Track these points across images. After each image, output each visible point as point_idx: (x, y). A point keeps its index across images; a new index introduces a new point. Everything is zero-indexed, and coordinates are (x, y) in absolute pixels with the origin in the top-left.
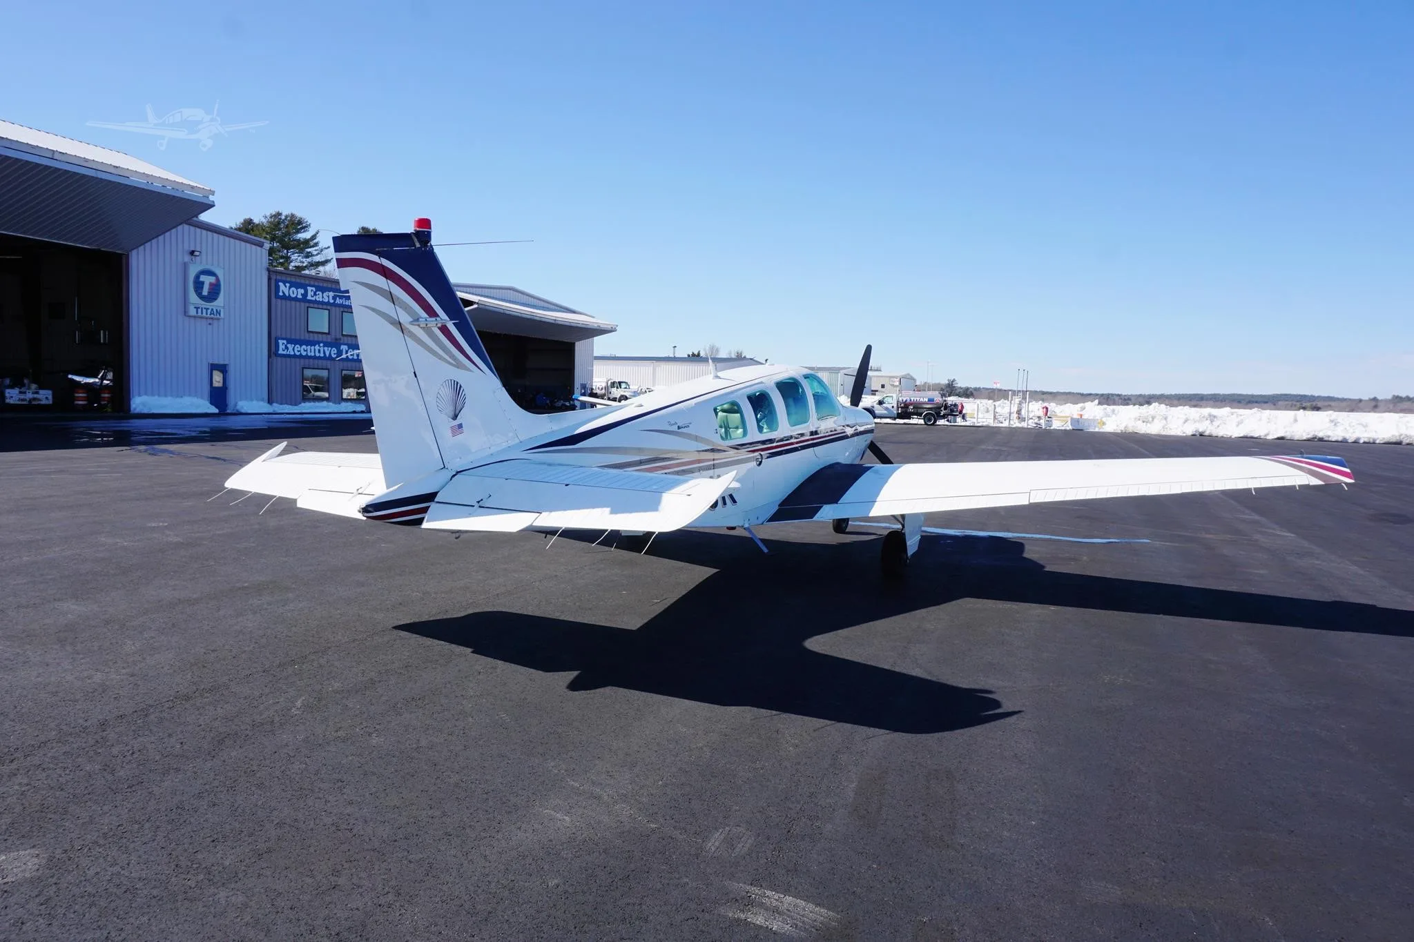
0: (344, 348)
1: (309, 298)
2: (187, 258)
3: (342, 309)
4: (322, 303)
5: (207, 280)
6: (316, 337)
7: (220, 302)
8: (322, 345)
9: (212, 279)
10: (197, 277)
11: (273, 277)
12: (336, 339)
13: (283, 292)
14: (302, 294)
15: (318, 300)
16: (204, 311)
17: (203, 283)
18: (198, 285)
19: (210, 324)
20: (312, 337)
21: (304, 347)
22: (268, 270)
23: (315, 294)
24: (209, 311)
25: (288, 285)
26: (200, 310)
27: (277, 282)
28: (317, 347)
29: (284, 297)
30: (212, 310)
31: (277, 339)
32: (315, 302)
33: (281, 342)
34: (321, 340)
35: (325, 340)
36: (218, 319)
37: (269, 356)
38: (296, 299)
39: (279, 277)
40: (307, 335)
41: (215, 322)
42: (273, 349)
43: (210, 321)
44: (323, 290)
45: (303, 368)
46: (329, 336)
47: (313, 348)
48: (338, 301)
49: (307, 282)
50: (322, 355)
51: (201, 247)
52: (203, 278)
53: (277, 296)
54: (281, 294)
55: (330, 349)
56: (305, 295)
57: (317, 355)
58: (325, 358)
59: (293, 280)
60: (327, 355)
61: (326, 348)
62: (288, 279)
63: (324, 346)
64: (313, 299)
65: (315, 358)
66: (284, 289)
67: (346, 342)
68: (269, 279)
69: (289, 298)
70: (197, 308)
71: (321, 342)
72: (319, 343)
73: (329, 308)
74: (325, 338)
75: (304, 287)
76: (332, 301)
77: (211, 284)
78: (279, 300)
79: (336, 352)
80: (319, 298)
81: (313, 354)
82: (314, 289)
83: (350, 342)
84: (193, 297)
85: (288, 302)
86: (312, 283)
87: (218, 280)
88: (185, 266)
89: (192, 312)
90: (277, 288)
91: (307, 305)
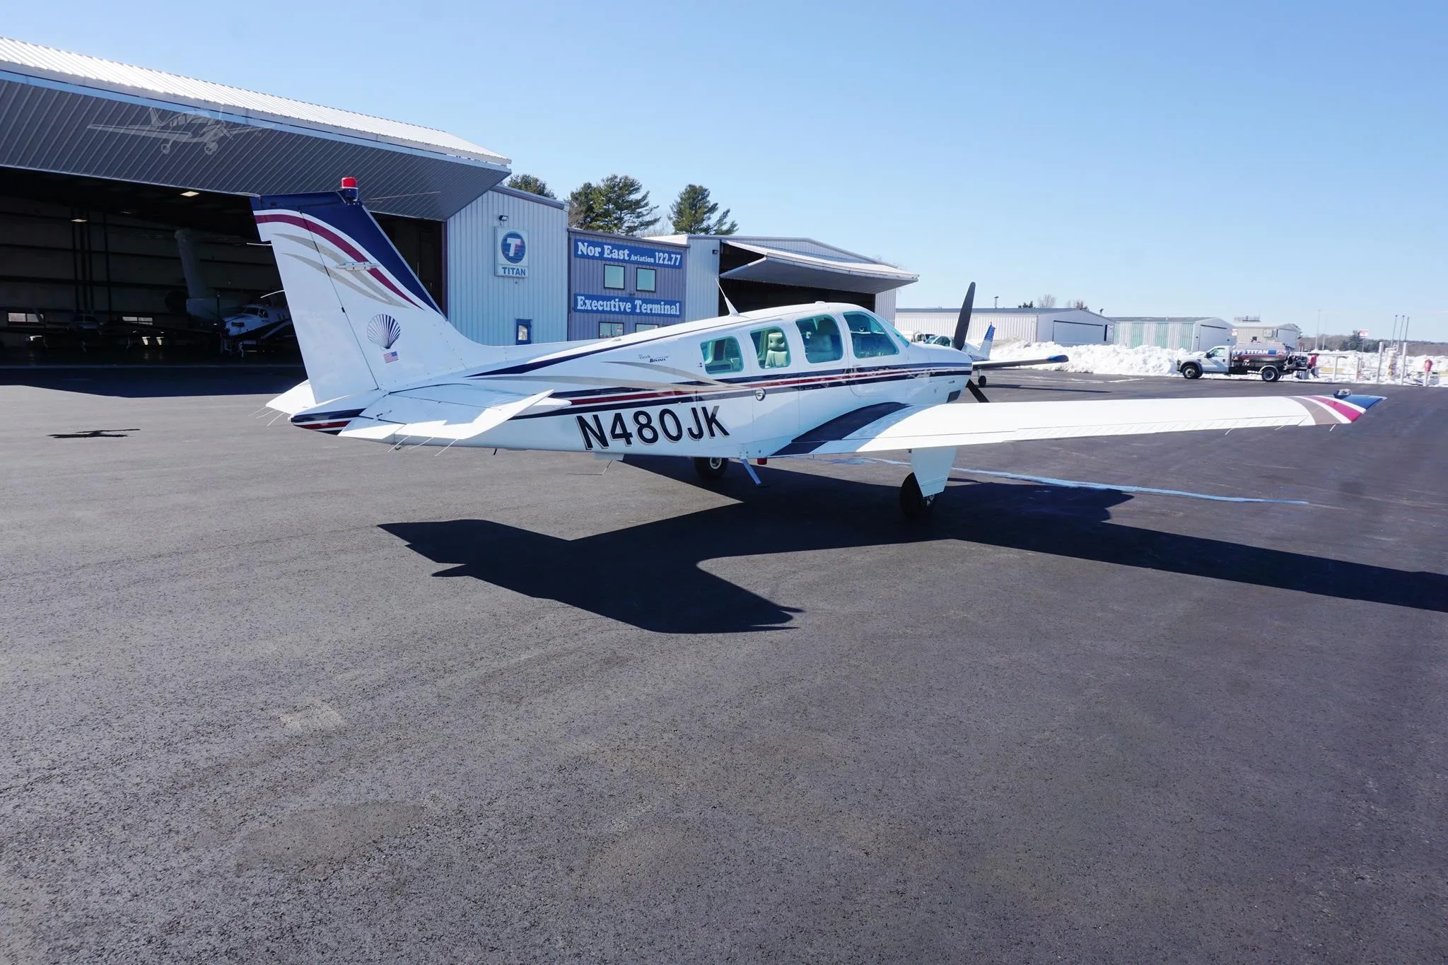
0: (638, 302)
1: (606, 256)
2: (497, 223)
3: (636, 266)
4: (618, 260)
5: (513, 242)
6: (612, 293)
7: (524, 263)
8: (617, 300)
9: (518, 241)
10: (505, 240)
11: (573, 237)
12: (631, 294)
13: (582, 251)
14: (599, 253)
15: (614, 257)
16: (511, 271)
17: (509, 245)
18: (506, 247)
19: (516, 283)
20: (608, 293)
21: (601, 302)
22: (569, 231)
23: (611, 252)
24: (515, 271)
25: (586, 244)
26: (507, 270)
27: (576, 241)
28: (613, 302)
29: (583, 256)
30: (518, 269)
31: (576, 295)
32: (612, 259)
33: (579, 298)
34: (616, 295)
35: (620, 295)
36: (523, 278)
37: (569, 312)
38: (593, 257)
39: (578, 237)
40: (603, 290)
41: (521, 280)
42: (572, 305)
43: (516, 280)
44: (620, 248)
45: (599, 322)
46: (624, 292)
47: (609, 303)
48: (633, 258)
49: (604, 241)
50: (617, 310)
51: (509, 213)
52: (510, 240)
53: (576, 255)
54: (580, 253)
55: (624, 303)
56: (602, 253)
57: (613, 309)
58: (620, 312)
59: (591, 239)
60: (622, 310)
61: (621, 303)
62: (587, 238)
63: (619, 301)
64: (610, 257)
65: (610, 312)
66: (582, 248)
67: (640, 297)
68: (569, 239)
69: (588, 257)
70: (505, 268)
71: (617, 297)
72: (614, 298)
73: (624, 264)
74: (620, 293)
75: (601, 245)
76: (627, 258)
77: (517, 246)
78: (578, 259)
79: (630, 306)
80: (615, 256)
81: (609, 309)
82: (610, 247)
83: (644, 297)
84: (501, 259)
85: (587, 260)
86: (608, 241)
87: (523, 242)
88: (495, 229)
89: (501, 272)
90: (576, 247)
91: (604, 262)
